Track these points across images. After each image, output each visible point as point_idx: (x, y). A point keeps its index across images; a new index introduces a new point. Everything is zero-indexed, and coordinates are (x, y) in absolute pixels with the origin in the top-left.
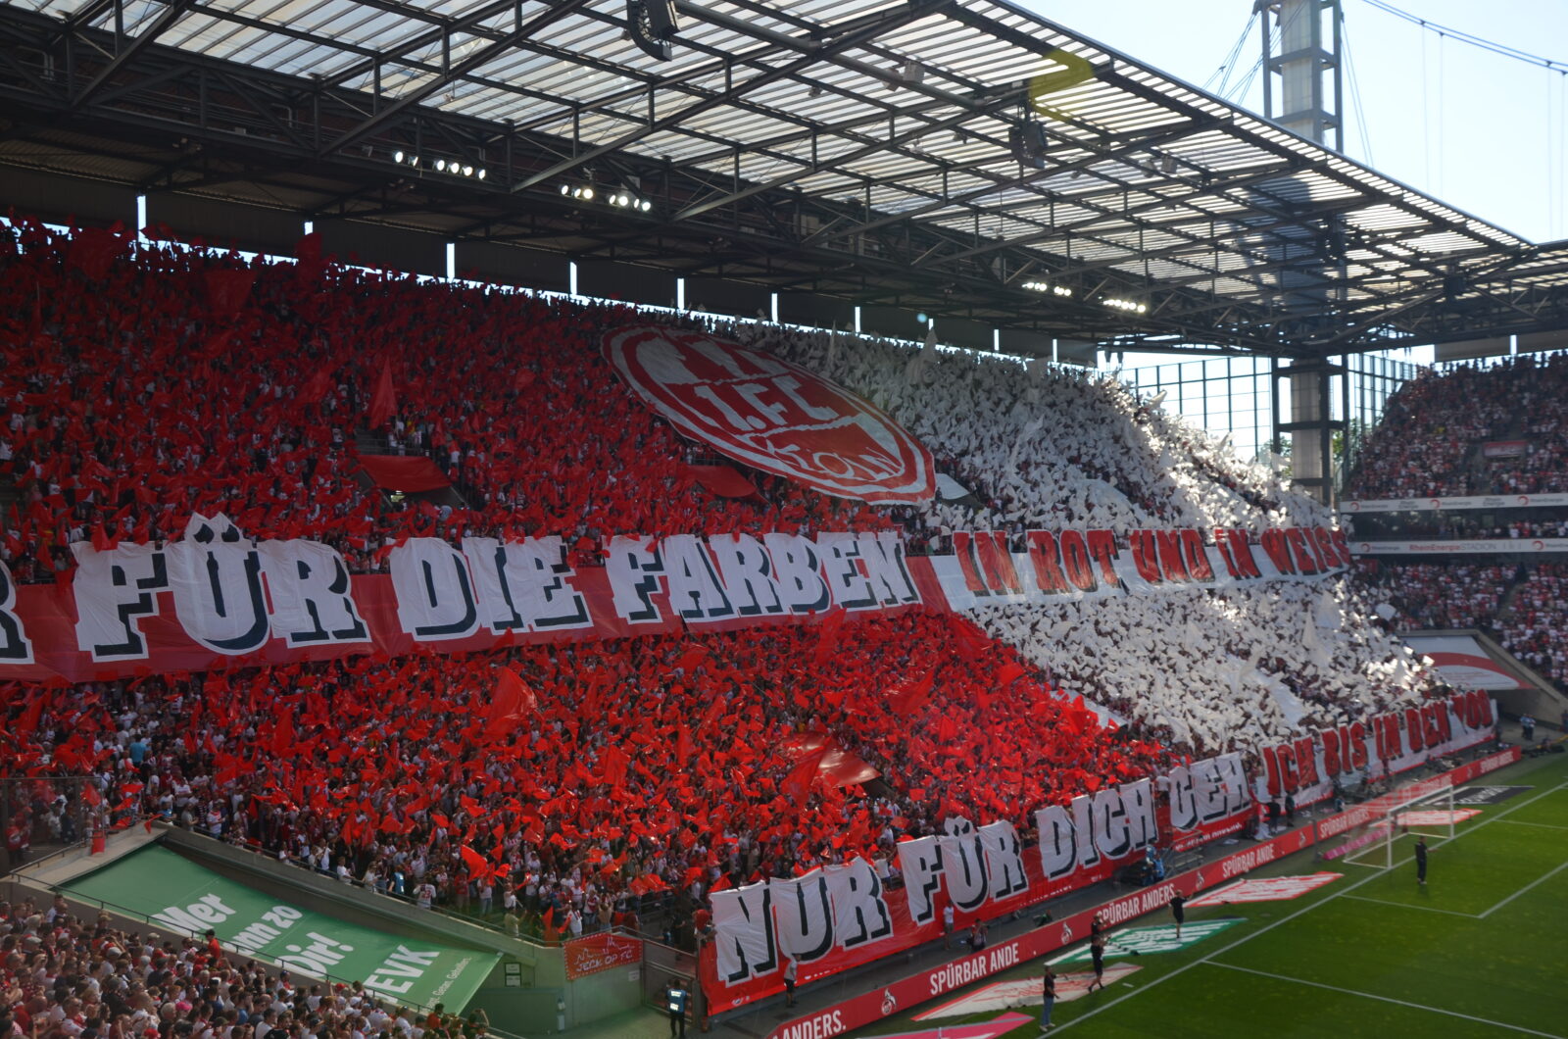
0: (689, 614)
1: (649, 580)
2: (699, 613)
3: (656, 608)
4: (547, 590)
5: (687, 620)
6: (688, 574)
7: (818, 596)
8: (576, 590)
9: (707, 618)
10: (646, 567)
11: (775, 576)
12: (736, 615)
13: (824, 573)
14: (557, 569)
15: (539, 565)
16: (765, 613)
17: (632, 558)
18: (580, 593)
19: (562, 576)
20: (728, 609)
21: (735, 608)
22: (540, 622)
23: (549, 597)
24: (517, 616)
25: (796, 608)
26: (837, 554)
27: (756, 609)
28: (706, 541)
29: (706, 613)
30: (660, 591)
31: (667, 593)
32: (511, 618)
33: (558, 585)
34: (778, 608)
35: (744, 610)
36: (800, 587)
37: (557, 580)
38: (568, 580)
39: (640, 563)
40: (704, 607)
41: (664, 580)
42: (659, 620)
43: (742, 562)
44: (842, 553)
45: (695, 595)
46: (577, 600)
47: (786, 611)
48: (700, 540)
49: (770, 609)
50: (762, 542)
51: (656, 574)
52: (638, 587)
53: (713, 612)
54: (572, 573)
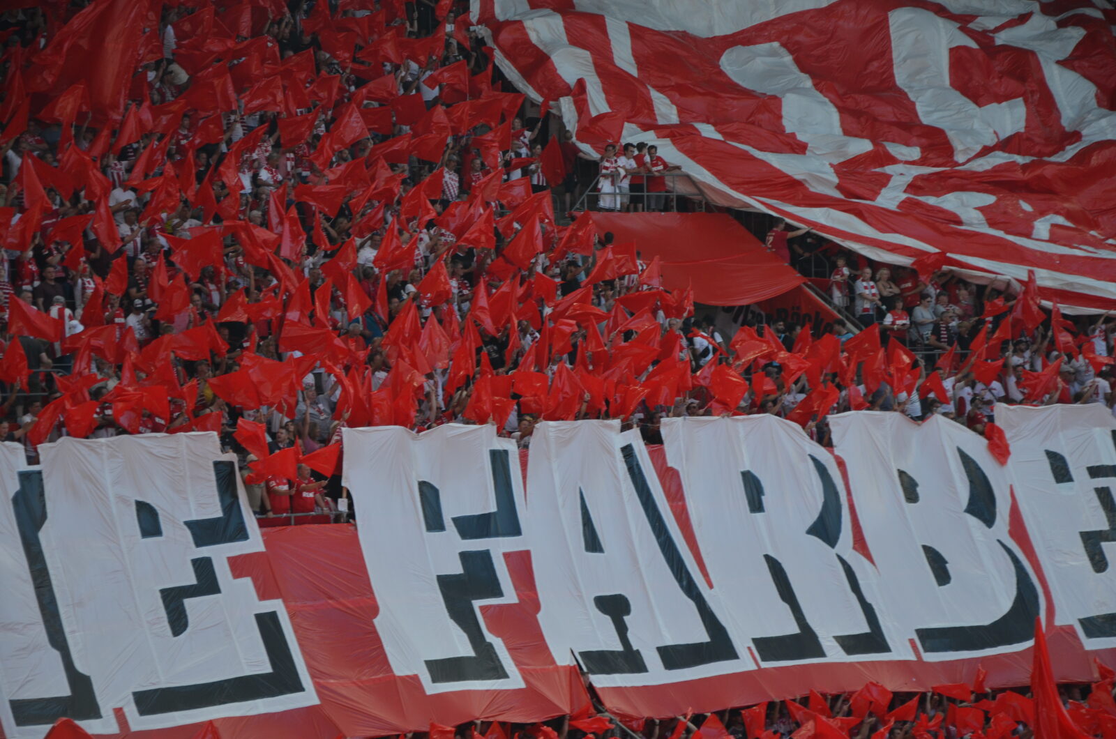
0: (601, 661)
1: (478, 565)
2: (631, 661)
3: (498, 645)
4: (174, 600)
5: (600, 681)
6: (593, 543)
7: (1001, 602)
8: (264, 595)
9: (657, 674)
10: (472, 526)
11: (860, 543)
12: (746, 662)
13: (1018, 529)
14: (204, 532)
15: (149, 522)
16: (835, 654)
17: (429, 496)
18: (276, 606)
19: (219, 554)
20: (720, 646)
21: (741, 640)
22: (150, 701)
23: (178, 622)
24: (80, 683)
25: (932, 638)
26: (1060, 470)
27: (805, 642)
28: (653, 438)
29: (652, 659)
30: (510, 596)
31: (530, 602)
32: (62, 689)
33: (206, 582)
34: (874, 640)
35: (767, 647)
36: (943, 576)
37: (203, 567)
38: (239, 566)
39: (450, 510)
40: (645, 642)
41: (521, 564)
42: (515, 680)
43: (756, 505)
44: (1077, 469)
45: (615, 607)
46: (268, 624)
47: (901, 649)
48: (634, 437)
49: (851, 644)
50: (823, 437)
51: (498, 547)
52: (447, 584)
53: (673, 656)
54: (255, 543)
